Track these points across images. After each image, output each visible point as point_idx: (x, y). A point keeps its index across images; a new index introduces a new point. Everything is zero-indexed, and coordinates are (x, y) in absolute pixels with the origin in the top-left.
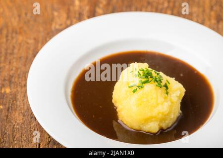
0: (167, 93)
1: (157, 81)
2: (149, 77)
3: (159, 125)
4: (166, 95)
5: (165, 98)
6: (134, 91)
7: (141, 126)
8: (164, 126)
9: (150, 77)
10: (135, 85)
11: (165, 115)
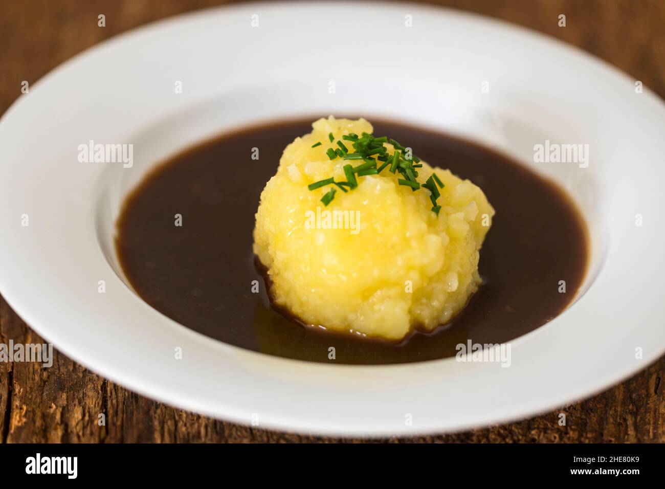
0: (436, 209)
1: (402, 170)
2: (376, 156)
3: (410, 312)
4: (433, 215)
5: (431, 224)
6: (327, 200)
7: (351, 317)
8: (427, 317)
9: (380, 158)
10: (330, 181)
11: (431, 280)
